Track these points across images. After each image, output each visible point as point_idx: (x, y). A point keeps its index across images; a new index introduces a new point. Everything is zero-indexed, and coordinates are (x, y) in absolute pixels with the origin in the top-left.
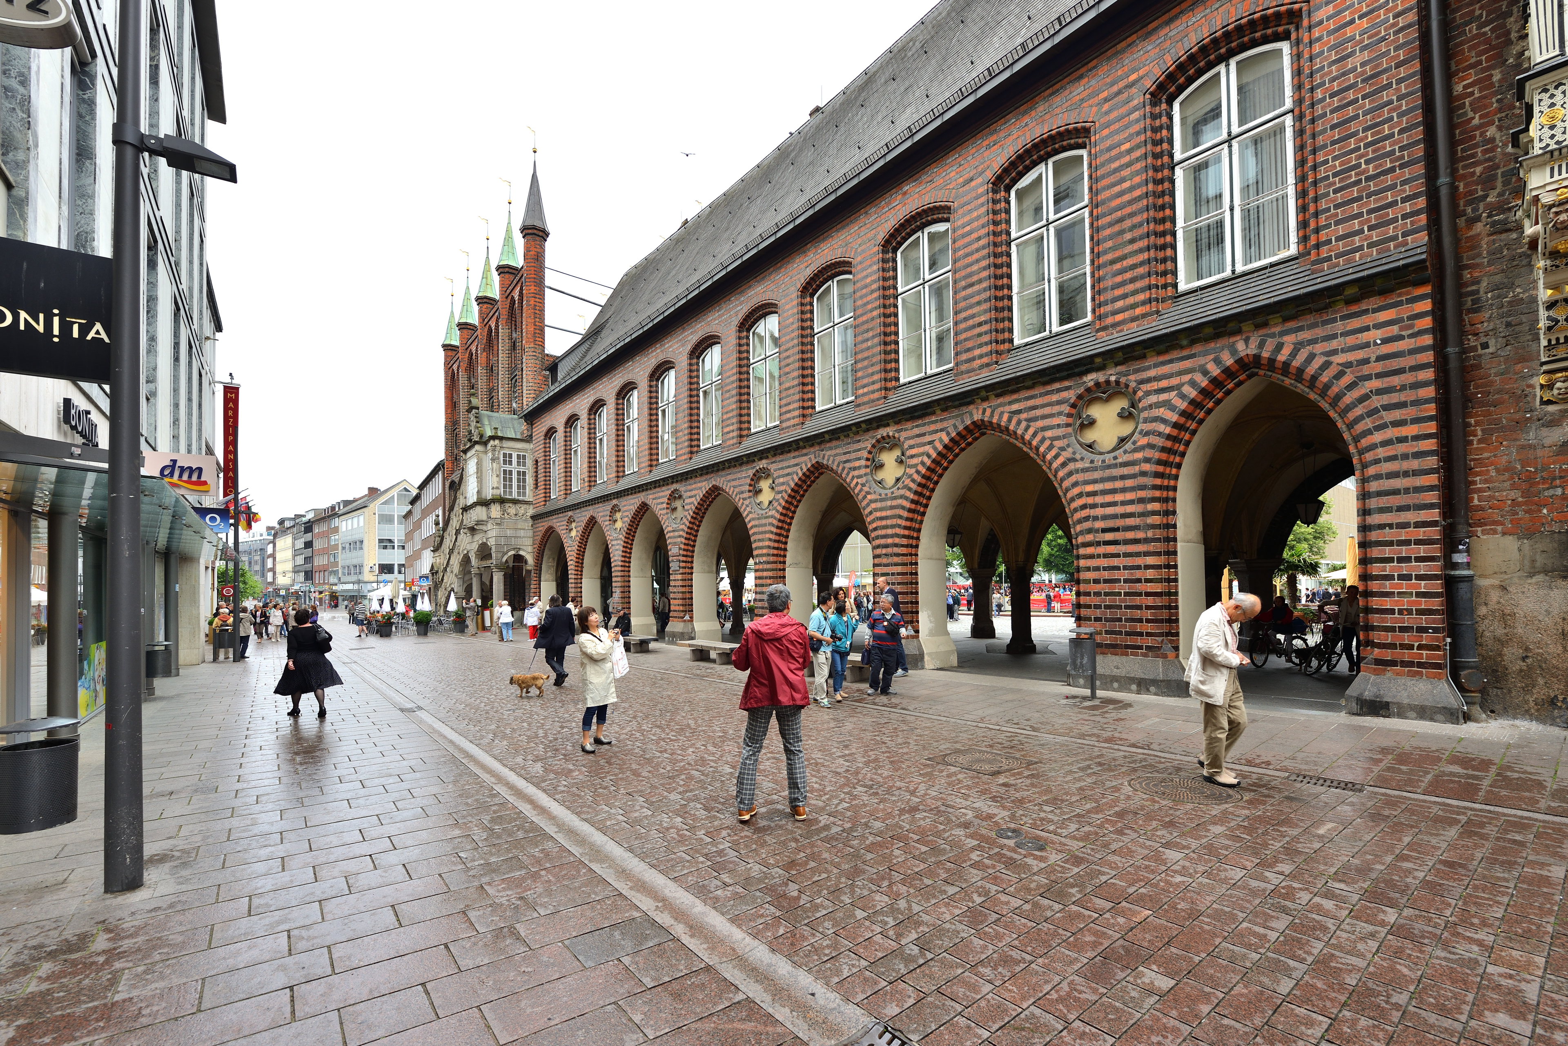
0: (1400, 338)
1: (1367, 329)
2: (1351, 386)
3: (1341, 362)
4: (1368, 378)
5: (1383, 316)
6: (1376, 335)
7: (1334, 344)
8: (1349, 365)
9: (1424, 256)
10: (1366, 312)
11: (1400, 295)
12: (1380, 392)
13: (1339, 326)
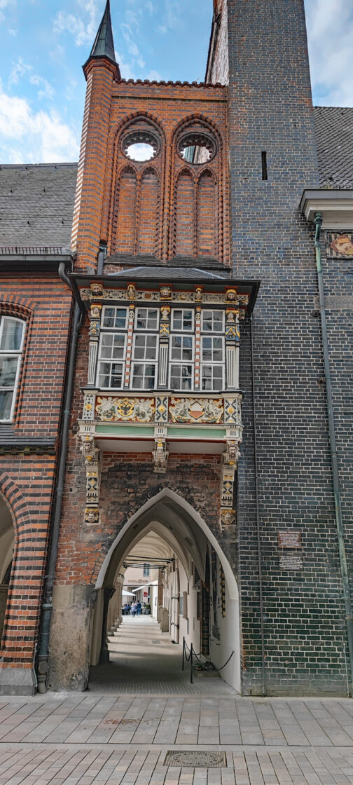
0: (41, 478)
1: (30, 470)
2: (20, 498)
3: (18, 484)
4: (26, 495)
5: (37, 466)
6: (33, 474)
7: (16, 474)
8: (20, 486)
9: (53, 443)
10: (31, 462)
11: (44, 458)
12: (30, 503)
13: (21, 466)
